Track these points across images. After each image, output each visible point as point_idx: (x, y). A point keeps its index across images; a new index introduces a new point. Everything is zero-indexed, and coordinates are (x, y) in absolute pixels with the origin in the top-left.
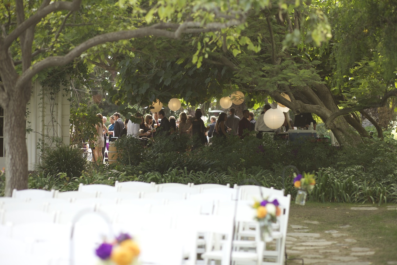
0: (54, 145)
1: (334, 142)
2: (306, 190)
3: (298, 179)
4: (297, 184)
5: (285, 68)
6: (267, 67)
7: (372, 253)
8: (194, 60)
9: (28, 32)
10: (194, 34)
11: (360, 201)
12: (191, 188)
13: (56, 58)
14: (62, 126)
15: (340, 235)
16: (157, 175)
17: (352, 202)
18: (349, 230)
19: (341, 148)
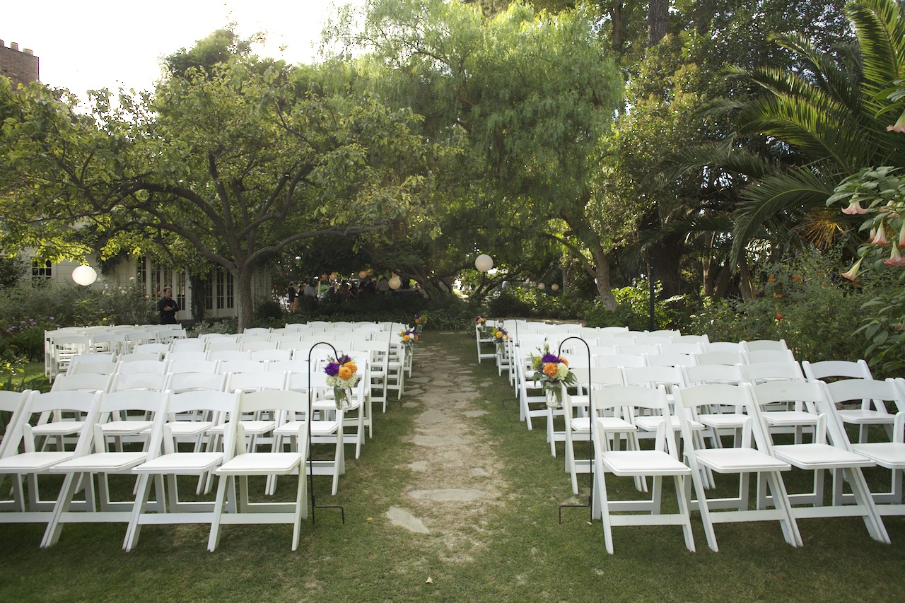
0: (262, 300)
1: (426, 296)
2: (422, 324)
3: (418, 318)
4: (417, 321)
5: (400, 254)
6: (390, 254)
7: (459, 359)
8: (354, 250)
9: (252, 232)
10: (354, 234)
11: (444, 329)
12: (353, 324)
13: (270, 248)
14: (267, 289)
15: (437, 349)
16: (327, 317)
17: (439, 330)
18: (441, 346)
19: (430, 299)
